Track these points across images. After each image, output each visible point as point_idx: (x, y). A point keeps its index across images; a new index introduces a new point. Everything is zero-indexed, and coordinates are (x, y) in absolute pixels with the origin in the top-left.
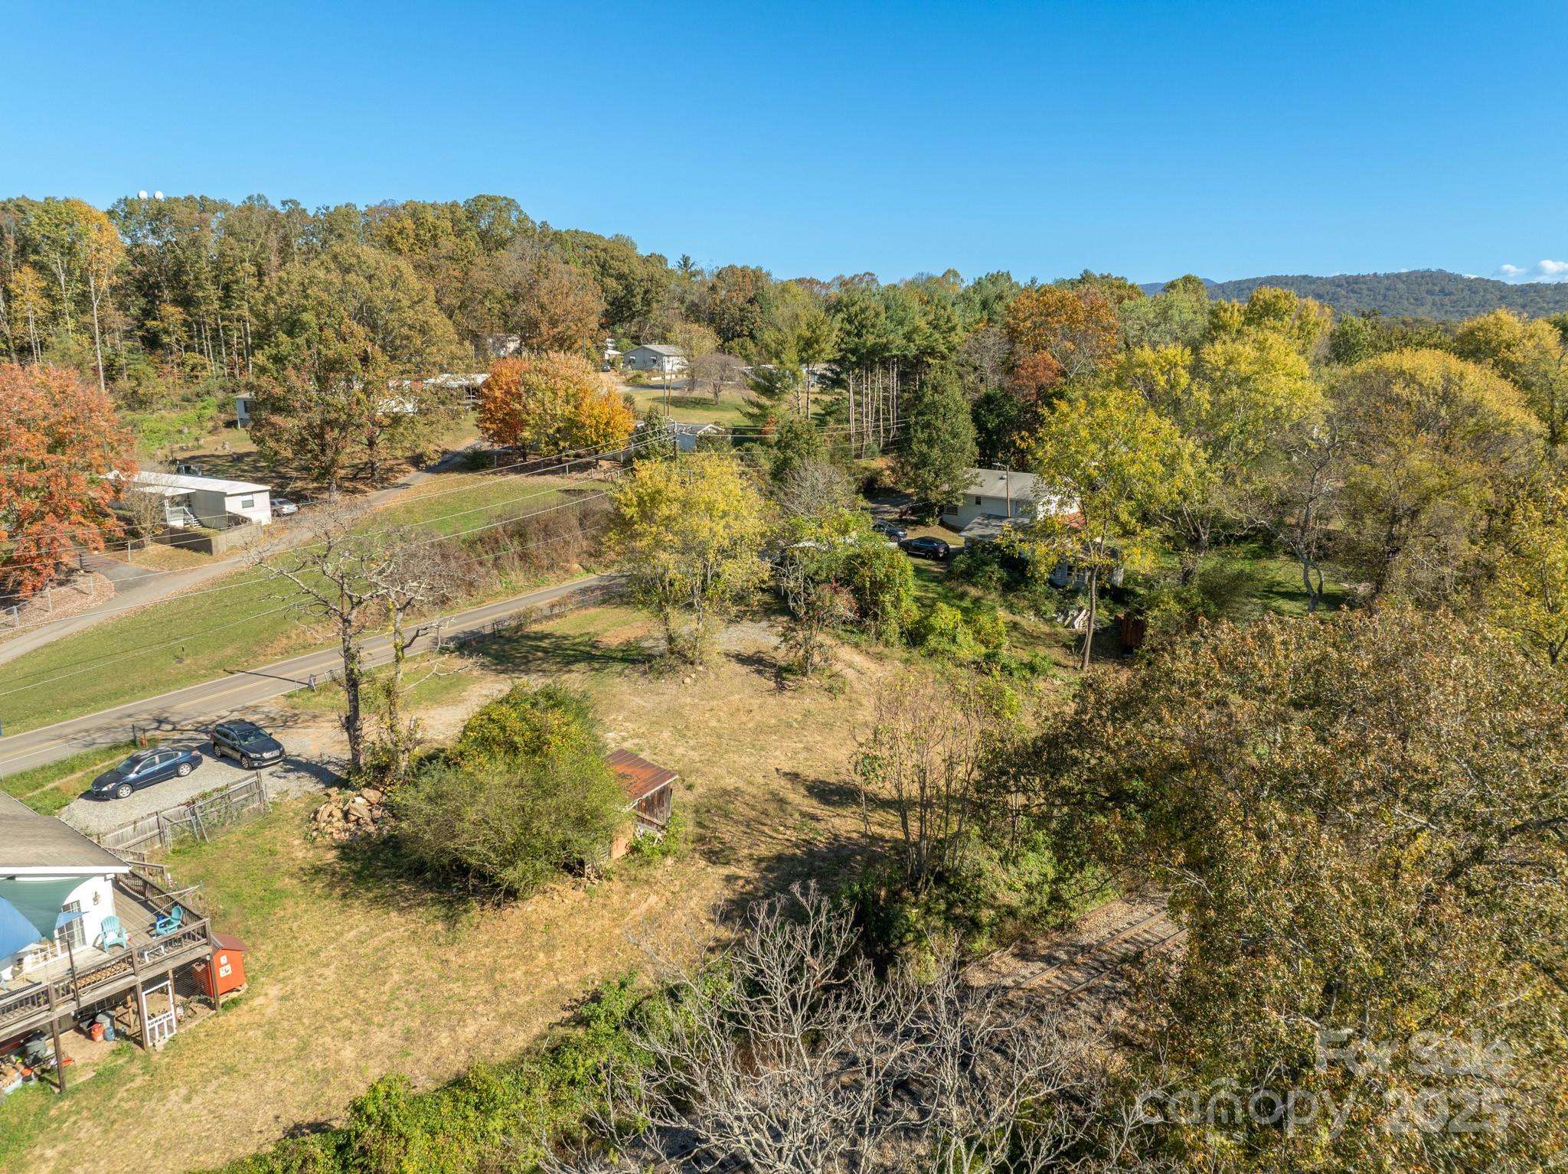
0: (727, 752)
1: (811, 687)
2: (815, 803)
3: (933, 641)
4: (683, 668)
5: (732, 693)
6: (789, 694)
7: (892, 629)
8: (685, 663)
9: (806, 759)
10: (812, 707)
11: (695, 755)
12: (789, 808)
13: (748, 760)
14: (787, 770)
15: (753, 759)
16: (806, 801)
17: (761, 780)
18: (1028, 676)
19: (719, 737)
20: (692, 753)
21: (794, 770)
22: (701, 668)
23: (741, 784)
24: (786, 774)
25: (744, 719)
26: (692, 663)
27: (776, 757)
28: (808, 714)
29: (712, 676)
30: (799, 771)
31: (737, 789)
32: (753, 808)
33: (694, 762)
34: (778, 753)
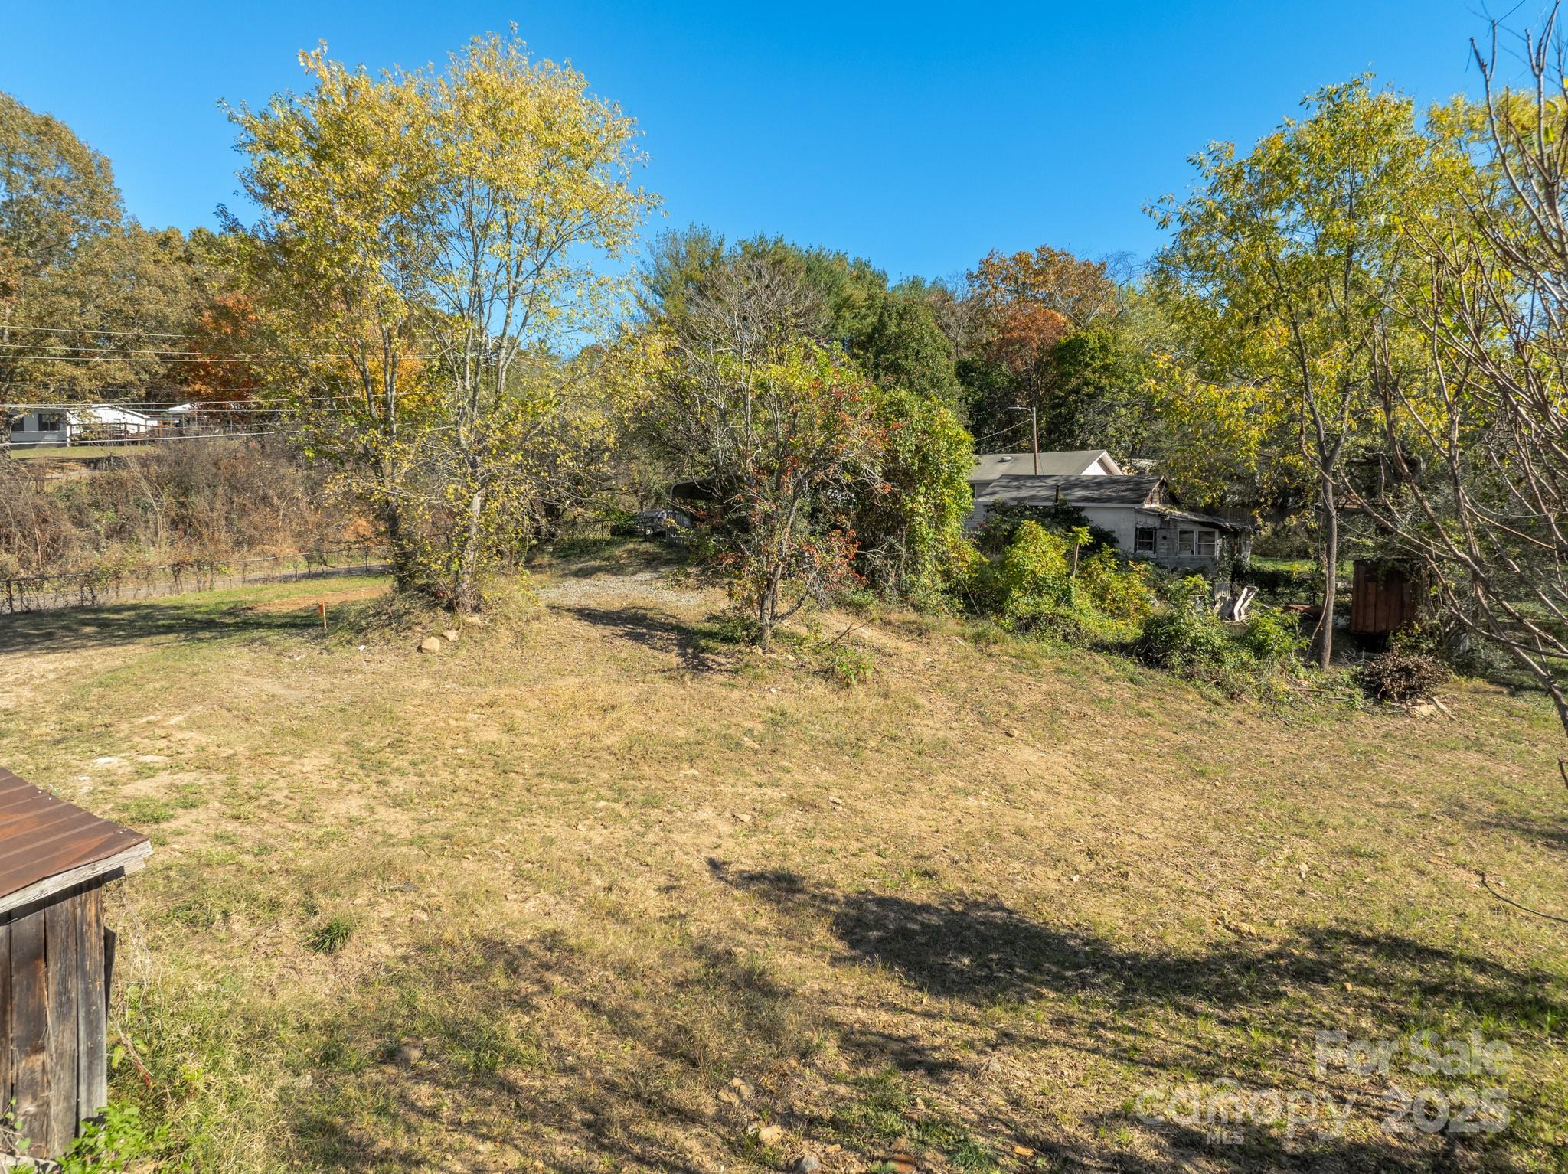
0: (525, 811)
1: (774, 666)
2: (890, 986)
3: (1022, 603)
4: (425, 617)
5: (561, 674)
6: (720, 678)
7: (928, 579)
8: (432, 606)
9: (806, 832)
10: (789, 703)
11: (399, 823)
12: (791, 1020)
13: (598, 836)
14: (747, 865)
15: (620, 833)
16: (852, 981)
17: (653, 903)
18: (1253, 662)
19: (504, 770)
20: (385, 814)
21: (774, 864)
22: (475, 619)
23: (566, 919)
24: (749, 879)
25: (591, 726)
26: (450, 608)
27: (702, 827)
28: (779, 720)
29: (505, 636)
30: (794, 864)
31: (552, 940)
32: (621, 1024)
33: (388, 840)
34: (706, 813)
